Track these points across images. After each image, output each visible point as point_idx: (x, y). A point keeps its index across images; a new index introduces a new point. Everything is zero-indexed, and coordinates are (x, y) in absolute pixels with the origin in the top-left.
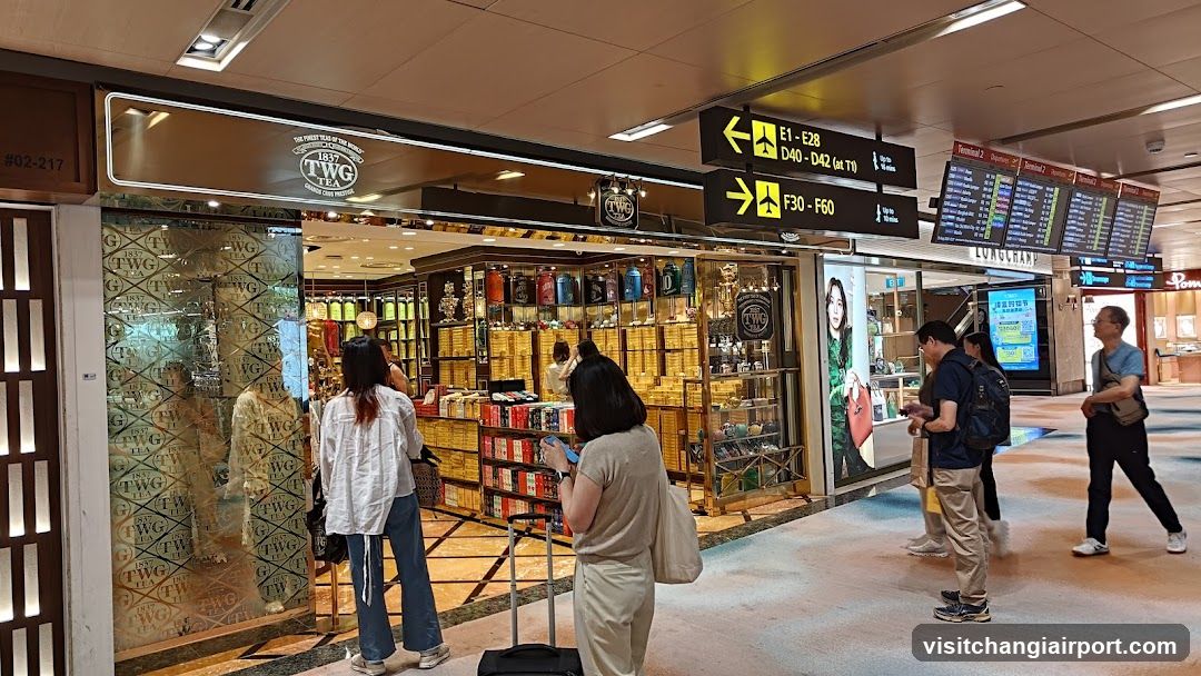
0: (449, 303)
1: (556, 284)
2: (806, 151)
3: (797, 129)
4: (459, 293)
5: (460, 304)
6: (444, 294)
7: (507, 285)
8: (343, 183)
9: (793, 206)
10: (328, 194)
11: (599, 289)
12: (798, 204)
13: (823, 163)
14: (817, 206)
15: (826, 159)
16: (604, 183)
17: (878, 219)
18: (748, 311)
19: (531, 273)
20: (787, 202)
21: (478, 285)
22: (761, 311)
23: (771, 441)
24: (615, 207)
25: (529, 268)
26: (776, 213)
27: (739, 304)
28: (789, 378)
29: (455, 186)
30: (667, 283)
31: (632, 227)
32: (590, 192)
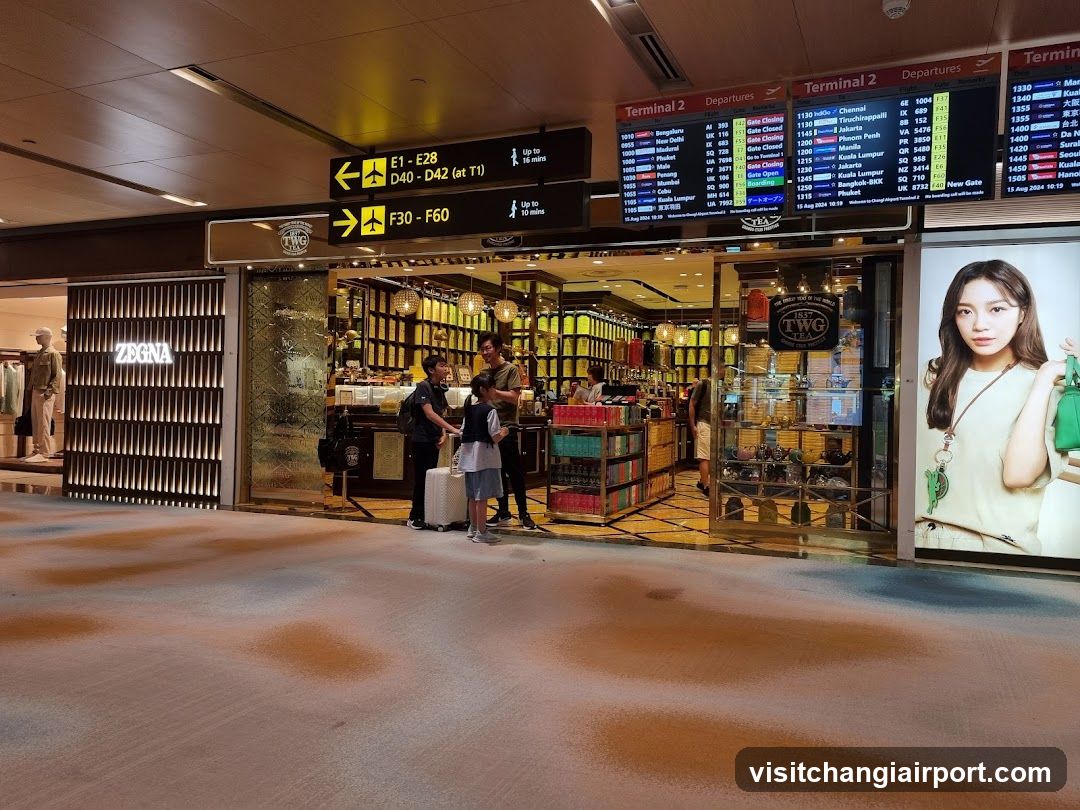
2: (420, 170)
3: (410, 155)
8: (301, 247)
9: (400, 221)
10: (293, 254)
12: (405, 218)
13: (439, 176)
14: (428, 216)
15: (442, 173)
17: (513, 215)
20: (392, 219)
22: (817, 316)
26: (380, 230)
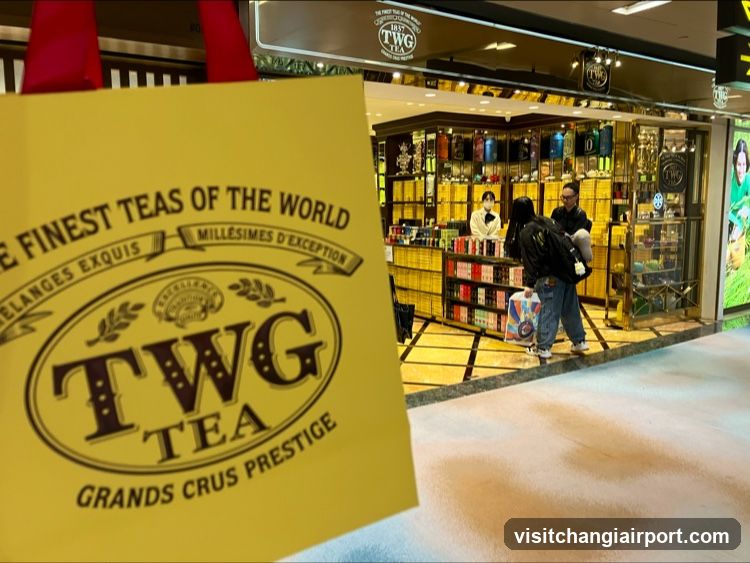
0: (403, 160)
1: (485, 146)
4: (411, 151)
5: (412, 160)
6: (400, 152)
7: (450, 145)
8: (406, 50)
10: (395, 58)
11: (527, 150)
16: (588, 55)
18: (668, 168)
19: (470, 136)
21: (427, 145)
22: (678, 168)
23: (670, 276)
24: (594, 74)
25: (468, 132)
27: (661, 161)
28: (693, 225)
29: (452, 59)
30: (589, 145)
31: (604, 92)
32: (573, 62)
